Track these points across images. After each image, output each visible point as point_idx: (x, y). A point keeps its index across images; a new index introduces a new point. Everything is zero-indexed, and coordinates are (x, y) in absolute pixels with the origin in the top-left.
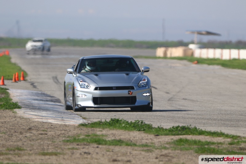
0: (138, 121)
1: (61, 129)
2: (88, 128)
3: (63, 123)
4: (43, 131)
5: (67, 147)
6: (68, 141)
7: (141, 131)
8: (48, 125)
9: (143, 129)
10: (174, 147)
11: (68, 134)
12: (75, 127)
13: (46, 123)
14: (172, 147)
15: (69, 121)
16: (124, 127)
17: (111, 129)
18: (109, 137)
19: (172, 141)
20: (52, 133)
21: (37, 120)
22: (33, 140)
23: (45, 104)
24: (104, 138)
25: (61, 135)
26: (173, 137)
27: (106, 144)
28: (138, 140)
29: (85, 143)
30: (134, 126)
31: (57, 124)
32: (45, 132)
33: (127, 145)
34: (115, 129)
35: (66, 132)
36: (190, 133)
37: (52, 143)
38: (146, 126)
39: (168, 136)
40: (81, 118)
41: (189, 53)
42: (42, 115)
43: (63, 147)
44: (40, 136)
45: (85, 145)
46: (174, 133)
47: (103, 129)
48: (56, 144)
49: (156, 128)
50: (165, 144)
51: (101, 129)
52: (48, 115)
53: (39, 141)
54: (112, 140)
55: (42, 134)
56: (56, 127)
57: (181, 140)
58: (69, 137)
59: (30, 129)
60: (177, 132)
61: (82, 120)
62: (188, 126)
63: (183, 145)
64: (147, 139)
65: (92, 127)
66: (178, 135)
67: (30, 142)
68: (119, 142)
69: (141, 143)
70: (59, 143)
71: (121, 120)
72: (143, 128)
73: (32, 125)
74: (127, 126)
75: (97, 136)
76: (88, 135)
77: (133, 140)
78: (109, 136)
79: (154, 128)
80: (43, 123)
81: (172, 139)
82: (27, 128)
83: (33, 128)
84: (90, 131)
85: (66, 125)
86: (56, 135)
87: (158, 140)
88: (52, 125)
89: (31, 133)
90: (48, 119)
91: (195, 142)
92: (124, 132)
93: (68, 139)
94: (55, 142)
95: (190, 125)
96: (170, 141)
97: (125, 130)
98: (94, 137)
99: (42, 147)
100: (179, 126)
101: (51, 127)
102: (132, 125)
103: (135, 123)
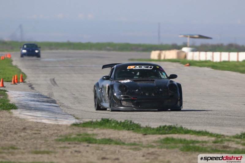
0: (127, 121)
1: (54, 128)
2: (80, 128)
3: (56, 123)
4: (37, 130)
5: (59, 146)
6: (60, 140)
7: (130, 130)
8: (42, 125)
9: (132, 129)
10: (160, 146)
11: (60, 133)
12: (67, 127)
13: (40, 123)
14: (158, 146)
15: (62, 121)
16: (114, 126)
17: (101, 129)
18: (99, 137)
19: (159, 139)
20: (46, 132)
21: (31, 120)
22: (27, 139)
23: (41, 105)
24: (94, 137)
25: (54, 135)
26: (160, 136)
27: (96, 143)
28: (127, 139)
29: (76, 142)
30: (123, 126)
31: (51, 124)
32: (39, 132)
33: (117, 144)
34: (105, 128)
35: (59, 131)
36: (176, 132)
37: (45, 142)
38: (134, 125)
39: (155, 135)
40: (74, 118)
41: (183, 55)
42: (36, 115)
43: (55, 146)
44: (34, 135)
45: (76, 144)
46: (161, 132)
47: (94, 128)
48: (49, 143)
49: (144, 127)
50: (152, 142)
51: (92, 129)
52: (43, 116)
53: (33, 140)
54: (102, 139)
55: (35, 134)
56: (50, 127)
57: (167, 139)
58: (61, 136)
59: (25, 129)
60: (164, 131)
61: (74, 120)
62: (174, 125)
63: (169, 143)
64: (135, 138)
65: (84, 127)
66: (165, 134)
67: (24, 141)
68: (109, 141)
69: (129, 142)
70: (52, 142)
71: (111, 120)
72: (132, 127)
73: (27, 125)
74: (116, 126)
75: (88, 135)
76: (79, 134)
77: (122, 139)
78: (99, 135)
79: (142, 127)
80: (38, 123)
81: (159, 138)
82: (22, 128)
83: (27, 128)
84: (81, 130)
85: (58, 125)
86: (49, 135)
87: (146, 139)
88: (45, 125)
89: (26, 132)
90: (42, 119)
91: (181, 141)
92: (114, 131)
93: (60, 138)
94: (47, 141)
95: (177, 125)
96: (157, 139)
97: (115, 130)
98: (85, 136)
99: (35, 146)
100: (166, 126)
101: (44, 127)
102: (122, 125)
103: (124, 123)
